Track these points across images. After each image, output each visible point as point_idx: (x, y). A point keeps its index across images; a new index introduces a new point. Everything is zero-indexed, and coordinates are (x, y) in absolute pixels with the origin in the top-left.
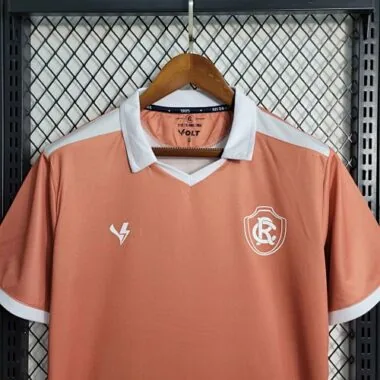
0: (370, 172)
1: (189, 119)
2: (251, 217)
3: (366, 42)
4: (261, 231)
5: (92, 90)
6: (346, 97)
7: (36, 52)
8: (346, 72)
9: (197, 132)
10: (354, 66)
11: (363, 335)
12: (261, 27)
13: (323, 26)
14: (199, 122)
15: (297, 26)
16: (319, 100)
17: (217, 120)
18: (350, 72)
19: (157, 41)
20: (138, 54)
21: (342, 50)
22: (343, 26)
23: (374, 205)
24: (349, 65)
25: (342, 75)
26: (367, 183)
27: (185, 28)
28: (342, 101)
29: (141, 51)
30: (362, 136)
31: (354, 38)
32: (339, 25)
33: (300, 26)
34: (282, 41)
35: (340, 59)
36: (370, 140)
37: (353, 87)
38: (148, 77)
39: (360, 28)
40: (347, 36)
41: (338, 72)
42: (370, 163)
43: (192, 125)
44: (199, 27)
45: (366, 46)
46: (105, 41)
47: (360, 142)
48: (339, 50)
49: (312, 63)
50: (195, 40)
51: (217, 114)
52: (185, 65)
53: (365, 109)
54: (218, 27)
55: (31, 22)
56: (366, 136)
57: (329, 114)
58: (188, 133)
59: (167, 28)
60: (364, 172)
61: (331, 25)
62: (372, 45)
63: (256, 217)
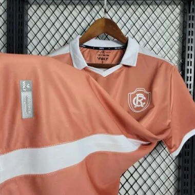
0: (191, 77)
1: (103, 52)
2: (132, 93)
3: (190, 15)
4: (138, 101)
5: (57, 36)
6: (180, 41)
7: (31, 18)
8: (180, 29)
9: (107, 59)
10: (184, 26)
11: (186, 155)
12: (139, 6)
13: (170, 6)
14: (108, 54)
15: (157, 6)
16: (167, 42)
17: (117, 53)
18: (182, 29)
19: (89, 13)
20: (79, 19)
21: (178, 18)
22: (179, 6)
23: (192, 93)
24: (182, 26)
25: (178, 30)
26: (189, 82)
27: (103, 7)
28: (178, 43)
29: (81, 17)
30: (187, 60)
31: (184, 13)
32: (177, 6)
33: (158, 6)
34: (149, 14)
35: (177, 23)
36: (191, 62)
37: (183, 36)
38: (84, 30)
39: (187, 8)
40: (181, 11)
41: (176, 29)
42: (191, 73)
43: (104, 55)
44: (109, 6)
45: (190, 16)
46: (64, 13)
47: (186, 63)
48: (177, 18)
49: (164, 24)
50: (107, 13)
51: (117, 51)
52: (102, 24)
53: (189, 47)
54: (118, 6)
55: (28, 3)
56: (189, 60)
57: (171, 49)
58: (102, 59)
59: (94, 7)
60: (188, 77)
61: (173, 6)
62: (193, 16)
63: (136, 93)
